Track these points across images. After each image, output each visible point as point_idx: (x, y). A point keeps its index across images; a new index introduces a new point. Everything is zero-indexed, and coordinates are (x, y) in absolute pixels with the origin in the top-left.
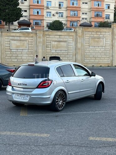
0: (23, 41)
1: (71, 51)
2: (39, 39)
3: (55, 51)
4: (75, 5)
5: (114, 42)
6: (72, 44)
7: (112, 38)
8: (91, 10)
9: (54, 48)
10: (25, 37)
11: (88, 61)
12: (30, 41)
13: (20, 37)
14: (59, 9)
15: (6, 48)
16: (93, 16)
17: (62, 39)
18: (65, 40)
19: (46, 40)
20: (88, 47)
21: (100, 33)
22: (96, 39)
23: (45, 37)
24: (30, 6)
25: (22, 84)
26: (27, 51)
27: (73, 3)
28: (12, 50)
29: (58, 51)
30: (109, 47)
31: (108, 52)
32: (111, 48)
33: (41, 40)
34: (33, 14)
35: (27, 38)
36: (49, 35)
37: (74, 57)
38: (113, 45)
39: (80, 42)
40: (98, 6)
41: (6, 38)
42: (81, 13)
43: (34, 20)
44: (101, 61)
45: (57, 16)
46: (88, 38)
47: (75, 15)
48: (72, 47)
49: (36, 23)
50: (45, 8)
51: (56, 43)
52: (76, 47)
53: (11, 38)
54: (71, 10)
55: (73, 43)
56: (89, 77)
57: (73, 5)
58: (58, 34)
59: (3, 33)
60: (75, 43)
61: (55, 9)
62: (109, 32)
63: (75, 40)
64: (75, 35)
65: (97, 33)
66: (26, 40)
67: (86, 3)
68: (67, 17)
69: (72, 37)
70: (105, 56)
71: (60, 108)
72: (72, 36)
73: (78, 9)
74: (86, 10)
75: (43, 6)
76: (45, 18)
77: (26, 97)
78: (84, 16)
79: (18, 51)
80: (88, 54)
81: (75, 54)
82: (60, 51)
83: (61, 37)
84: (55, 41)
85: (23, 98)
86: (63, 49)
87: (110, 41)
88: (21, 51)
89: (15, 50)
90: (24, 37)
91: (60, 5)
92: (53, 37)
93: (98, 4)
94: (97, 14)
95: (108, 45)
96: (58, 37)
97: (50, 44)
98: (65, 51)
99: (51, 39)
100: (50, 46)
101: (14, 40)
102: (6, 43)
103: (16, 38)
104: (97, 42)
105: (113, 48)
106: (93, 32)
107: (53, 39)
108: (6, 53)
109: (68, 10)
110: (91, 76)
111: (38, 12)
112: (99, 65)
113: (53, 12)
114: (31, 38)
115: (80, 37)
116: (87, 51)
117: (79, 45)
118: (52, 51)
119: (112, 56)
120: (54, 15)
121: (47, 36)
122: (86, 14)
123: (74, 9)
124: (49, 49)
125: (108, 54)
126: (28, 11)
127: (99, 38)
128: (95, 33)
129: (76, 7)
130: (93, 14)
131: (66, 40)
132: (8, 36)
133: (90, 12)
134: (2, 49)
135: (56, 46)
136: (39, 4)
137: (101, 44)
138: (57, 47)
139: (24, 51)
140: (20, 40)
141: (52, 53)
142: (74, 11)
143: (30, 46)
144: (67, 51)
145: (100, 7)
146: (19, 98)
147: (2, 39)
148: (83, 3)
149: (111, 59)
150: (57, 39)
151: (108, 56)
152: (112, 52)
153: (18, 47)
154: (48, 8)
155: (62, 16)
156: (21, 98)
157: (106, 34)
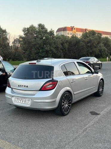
25: (23, 86)
56: (91, 74)
71: (66, 112)
77: (28, 101)
85: (24, 102)
110: (93, 73)
146: (19, 102)
156: (22, 102)
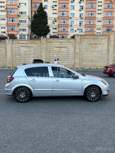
0: (30, 47)
1: (71, 56)
2: (43, 45)
3: (56, 56)
4: (91, 23)
5: (109, 47)
6: (71, 50)
7: (108, 44)
8: (104, 26)
9: (56, 53)
10: (32, 44)
11: (86, 64)
12: (35, 47)
13: (27, 44)
14: (79, 26)
15: (16, 53)
16: (105, 31)
17: (63, 46)
18: (65, 46)
19: (49, 46)
20: (86, 52)
21: (97, 40)
22: (93, 45)
23: (48, 44)
24: (59, 25)
26: (33, 55)
27: (90, 22)
28: (21, 55)
29: (59, 56)
30: (105, 52)
31: (104, 56)
32: (107, 53)
33: (45, 46)
34: (61, 31)
35: (33, 45)
36: (52, 42)
37: (73, 61)
38: (108, 50)
39: (78, 48)
40: (109, 23)
41: (16, 45)
42: (96, 29)
43: (61, 34)
44: (98, 64)
45: (78, 31)
46: (86, 44)
47: (91, 31)
48: (71, 52)
49: (63, 37)
50: (69, 26)
51: (57, 49)
52: (75, 52)
53: (20, 45)
54: (88, 27)
55: (73, 49)
57: (90, 23)
58: (59, 41)
59: (14, 41)
60: (74, 49)
61: (77, 26)
62: (105, 39)
63: (74, 46)
64: (74, 42)
65: (94, 40)
66: (32, 47)
67: (100, 21)
68: (85, 32)
69: (71, 44)
70: (101, 60)
72: (72, 42)
73: (94, 26)
74: (100, 26)
75: (68, 25)
76: (69, 33)
78: (98, 31)
79: (26, 55)
80: (85, 58)
81: (74, 58)
82: (61, 56)
83: (62, 43)
84: (57, 47)
86: (63, 54)
87: (106, 46)
88: (29, 55)
89: (23, 55)
90: (30, 44)
91: (80, 24)
92: (55, 43)
93: (110, 22)
94: (108, 29)
95: (104, 50)
96: (59, 43)
97: (52, 49)
98: (65, 56)
99: (53, 45)
100: (52, 51)
101: (23, 47)
102: (16, 49)
103: (24, 45)
104: (94, 47)
105: (108, 53)
106: (91, 39)
107: (55, 46)
108: (16, 57)
109: (86, 27)
111: (64, 29)
112: (96, 68)
113: (75, 29)
114: (36, 45)
115: (78, 43)
116: (84, 56)
117: (77, 51)
118: (54, 56)
119: (108, 60)
120: (75, 31)
121: (50, 43)
122: (100, 29)
123: (91, 26)
124: (52, 53)
125: (104, 58)
126: (57, 29)
127: (96, 44)
128: (92, 40)
129: (92, 25)
130: (105, 29)
131: (67, 46)
132: (18, 43)
133: (103, 28)
134: (13, 53)
135: (57, 51)
136: (65, 23)
137: (98, 49)
138: (59, 52)
139: (30, 55)
140: (28, 47)
141: (54, 57)
142: (90, 27)
143: (35, 51)
144: (67, 56)
145: (110, 24)
147: (13, 46)
148: (98, 21)
149: (107, 62)
150: (58, 46)
151: (104, 60)
152: (107, 56)
153: (26, 52)
154: (71, 26)
155: (82, 32)
157: (103, 40)
